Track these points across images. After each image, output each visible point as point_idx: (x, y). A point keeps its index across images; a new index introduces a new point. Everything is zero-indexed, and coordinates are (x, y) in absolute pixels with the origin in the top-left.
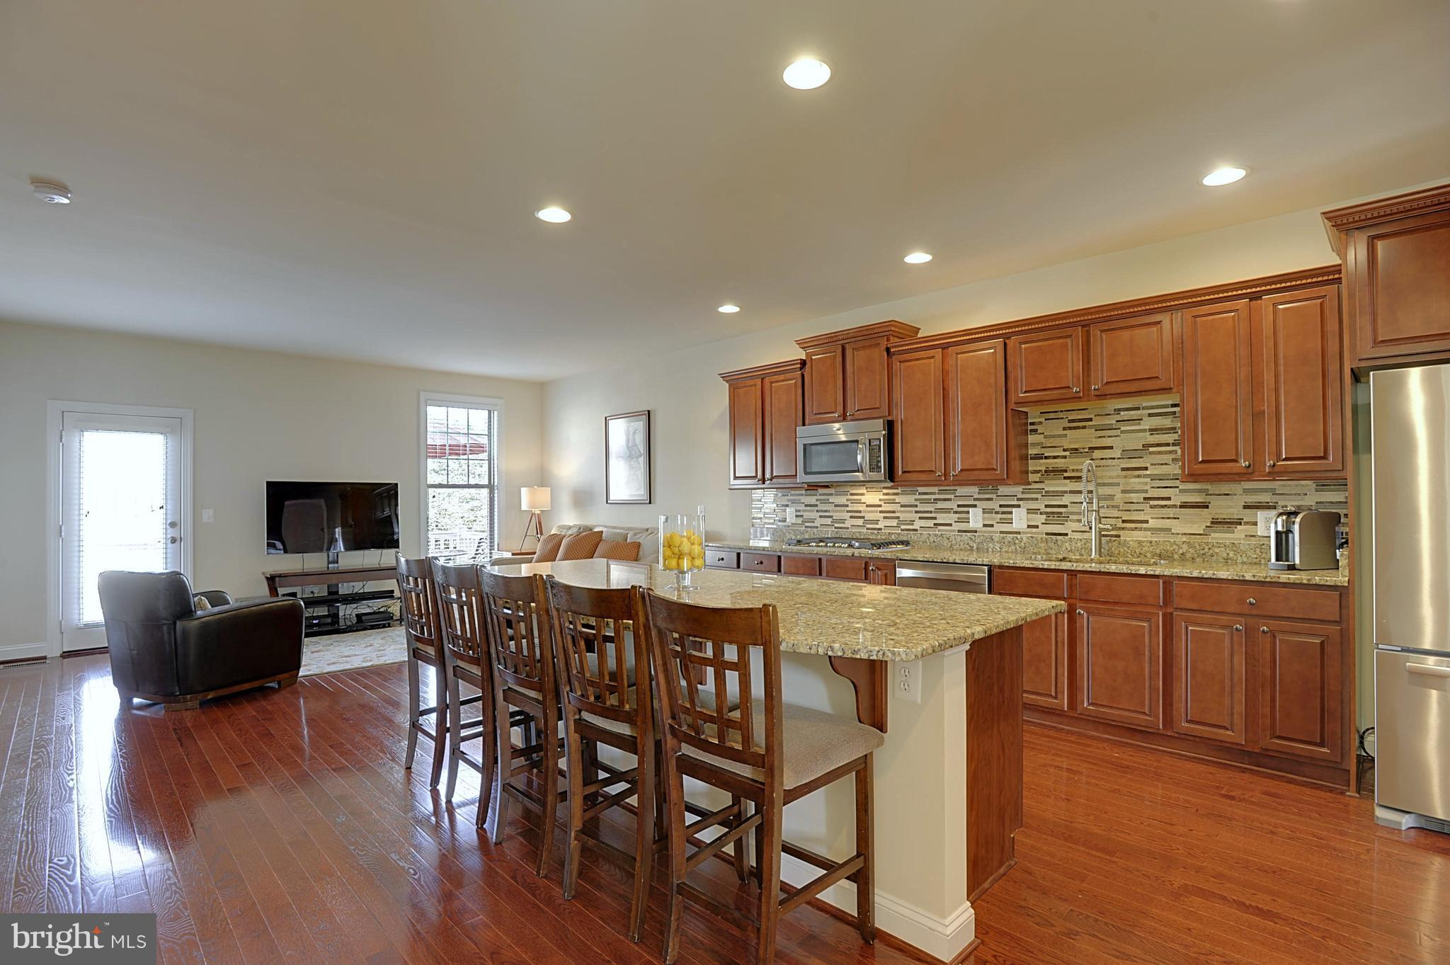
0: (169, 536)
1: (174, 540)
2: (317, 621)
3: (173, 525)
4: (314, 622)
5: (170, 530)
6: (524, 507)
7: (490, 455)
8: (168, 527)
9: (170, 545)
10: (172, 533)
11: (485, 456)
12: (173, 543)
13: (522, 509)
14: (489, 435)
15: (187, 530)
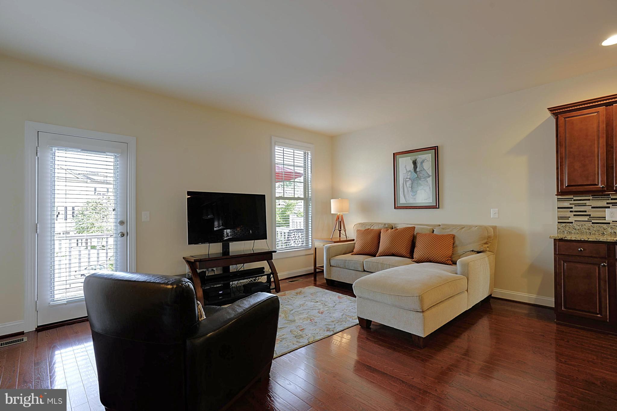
0: (119, 232)
1: (123, 235)
2: (222, 292)
3: (122, 223)
4: (220, 292)
5: (120, 227)
6: (333, 212)
7: (305, 179)
8: (118, 225)
9: (119, 239)
10: (121, 229)
11: (302, 179)
12: (122, 237)
13: (332, 213)
14: (305, 167)
15: (131, 227)
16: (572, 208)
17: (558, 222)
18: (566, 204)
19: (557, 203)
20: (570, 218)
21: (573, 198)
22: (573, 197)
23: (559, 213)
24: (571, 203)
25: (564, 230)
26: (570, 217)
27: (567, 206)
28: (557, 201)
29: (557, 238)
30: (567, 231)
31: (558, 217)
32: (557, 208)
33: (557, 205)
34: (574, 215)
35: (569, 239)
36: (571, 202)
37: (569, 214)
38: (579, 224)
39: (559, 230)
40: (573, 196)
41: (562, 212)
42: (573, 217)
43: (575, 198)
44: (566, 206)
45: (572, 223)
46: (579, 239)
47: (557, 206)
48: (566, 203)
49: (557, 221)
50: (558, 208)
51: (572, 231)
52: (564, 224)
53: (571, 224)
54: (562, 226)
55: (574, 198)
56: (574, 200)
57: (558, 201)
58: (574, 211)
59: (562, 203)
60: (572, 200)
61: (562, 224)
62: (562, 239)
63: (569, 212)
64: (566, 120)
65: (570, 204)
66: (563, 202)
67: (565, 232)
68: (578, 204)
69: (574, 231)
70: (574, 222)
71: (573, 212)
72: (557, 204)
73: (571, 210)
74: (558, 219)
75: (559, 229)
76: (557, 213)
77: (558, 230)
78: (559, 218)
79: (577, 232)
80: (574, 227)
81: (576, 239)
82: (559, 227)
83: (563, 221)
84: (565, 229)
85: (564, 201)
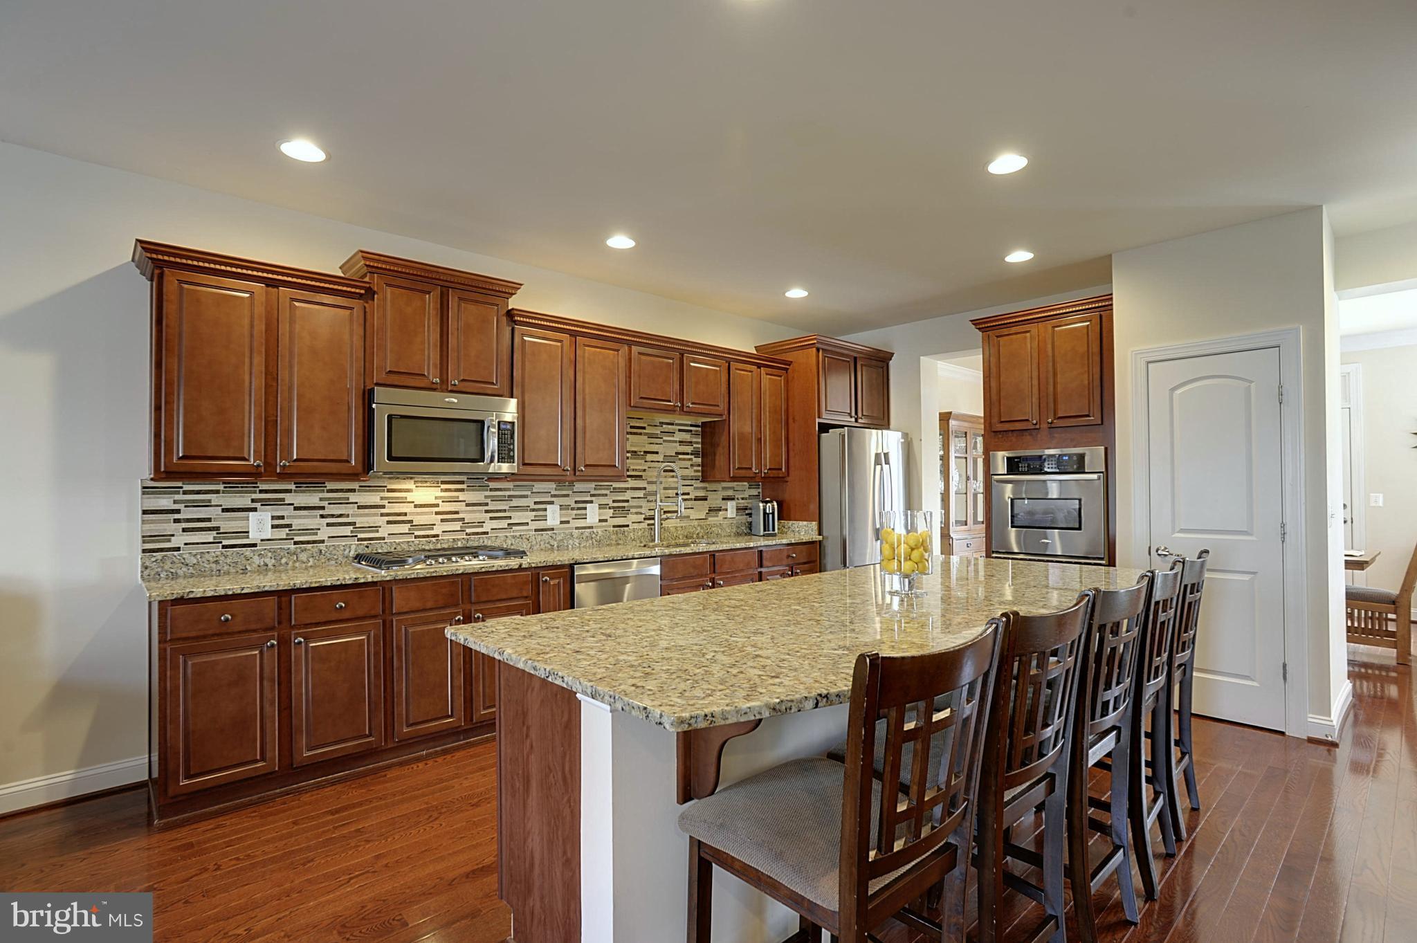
16: (178, 511)
17: (144, 551)
18: (165, 502)
19: (142, 498)
20: (172, 538)
21: (181, 488)
22: (181, 485)
23: (147, 527)
24: (176, 499)
25: (159, 570)
26: (173, 535)
27: (167, 506)
28: (140, 493)
29: (168, 598)
30: (166, 571)
31: (143, 537)
32: (140, 512)
33: (142, 504)
34: (184, 530)
35: (198, 596)
36: (177, 497)
37: (171, 528)
38: (194, 552)
39: (146, 572)
40: (181, 483)
41: (153, 522)
42: (183, 535)
43: (187, 487)
44: (163, 506)
45: (178, 549)
46: (223, 593)
47: (142, 507)
48: (165, 500)
49: (139, 546)
50: (145, 512)
51: (179, 571)
52: (159, 555)
53: (175, 553)
54: (153, 559)
55: (184, 486)
56: (185, 493)
57: (144, 493)
58: (184, 519)
59: (155, 498)
60: (178, 493)
61: (154, 554)
62: (182, 598)
63: (172, 521)
64: (182, 288)
65: (175, 502)
66: (158, 498)
67: (162, 575)
68: (194, 501)
69: (184, 569)
70: (182, 546)
71: (180, 522)
72: (139, 502)
73: (177, 516)
74: (144, 542)
75: (146, 568)
76: (142, 527)
77: (142, 572)
78: (146, 538)
79: (190, 571)
80: (184, 559)
81: (216, 594)
82: (147, 564)
83: (154, 546)
84: (163, 567)
85: (160, 493)
